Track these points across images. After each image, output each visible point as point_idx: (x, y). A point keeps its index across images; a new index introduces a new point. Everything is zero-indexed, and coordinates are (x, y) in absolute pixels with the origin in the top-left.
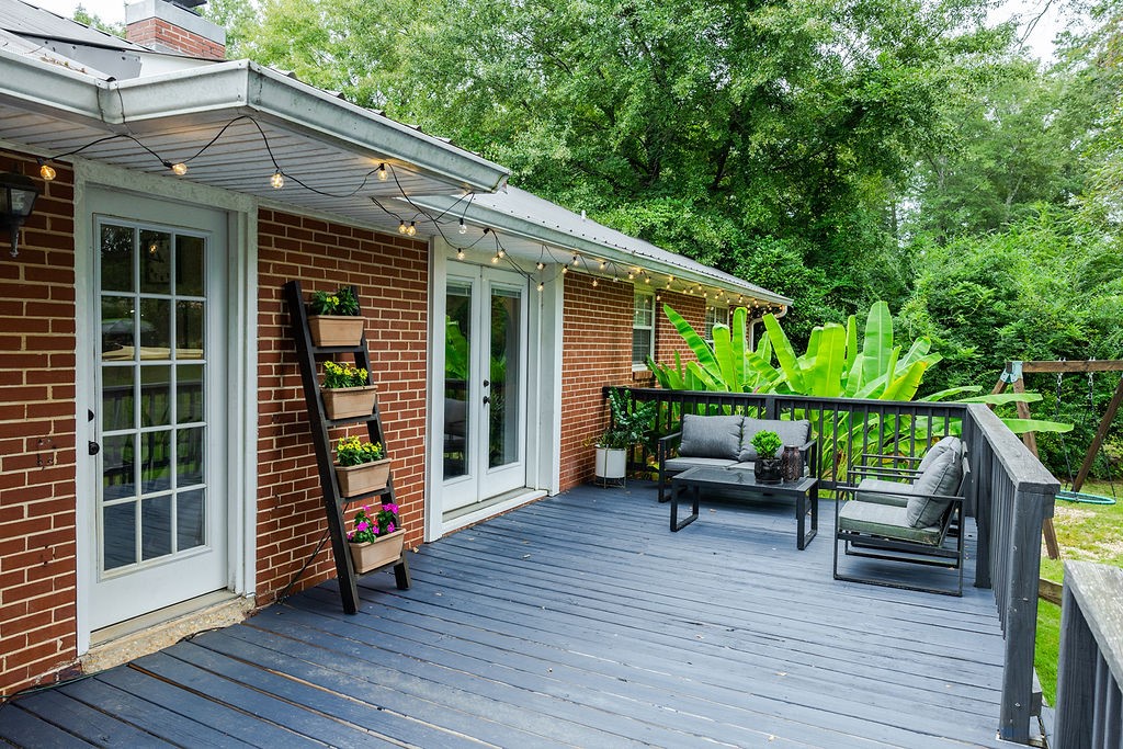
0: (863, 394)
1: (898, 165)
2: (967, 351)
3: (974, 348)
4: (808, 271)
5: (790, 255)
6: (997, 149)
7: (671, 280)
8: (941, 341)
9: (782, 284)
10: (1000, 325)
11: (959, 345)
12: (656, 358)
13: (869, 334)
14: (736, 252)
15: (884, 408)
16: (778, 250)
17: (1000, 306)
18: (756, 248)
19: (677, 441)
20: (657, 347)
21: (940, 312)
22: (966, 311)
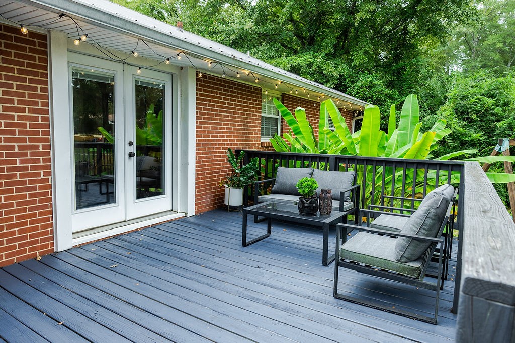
0: (396, 155)
1: (442, 29)
2: (476, 135)
3: (481, 133)
4: (387, 91)
5: (377, 82)
6: (504, 38)
7: (279, 83)
8: (461, 129)
9: (371, 98)
10: (498, 121)
11: (472, 132)
12: (282, 135)
13: (403, 116)
14: (347, 81)
15: (406, 164)
16: (371, 79)
17: (499, 110)
18: (359, 79)
19: (272, 183)
20: (282, 128)
21: (461, 113)
22: (477, 112)
